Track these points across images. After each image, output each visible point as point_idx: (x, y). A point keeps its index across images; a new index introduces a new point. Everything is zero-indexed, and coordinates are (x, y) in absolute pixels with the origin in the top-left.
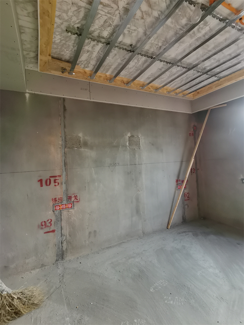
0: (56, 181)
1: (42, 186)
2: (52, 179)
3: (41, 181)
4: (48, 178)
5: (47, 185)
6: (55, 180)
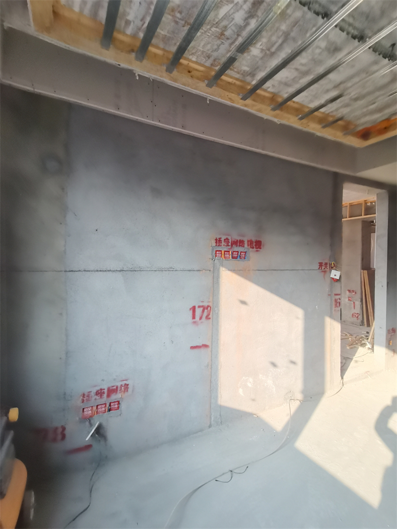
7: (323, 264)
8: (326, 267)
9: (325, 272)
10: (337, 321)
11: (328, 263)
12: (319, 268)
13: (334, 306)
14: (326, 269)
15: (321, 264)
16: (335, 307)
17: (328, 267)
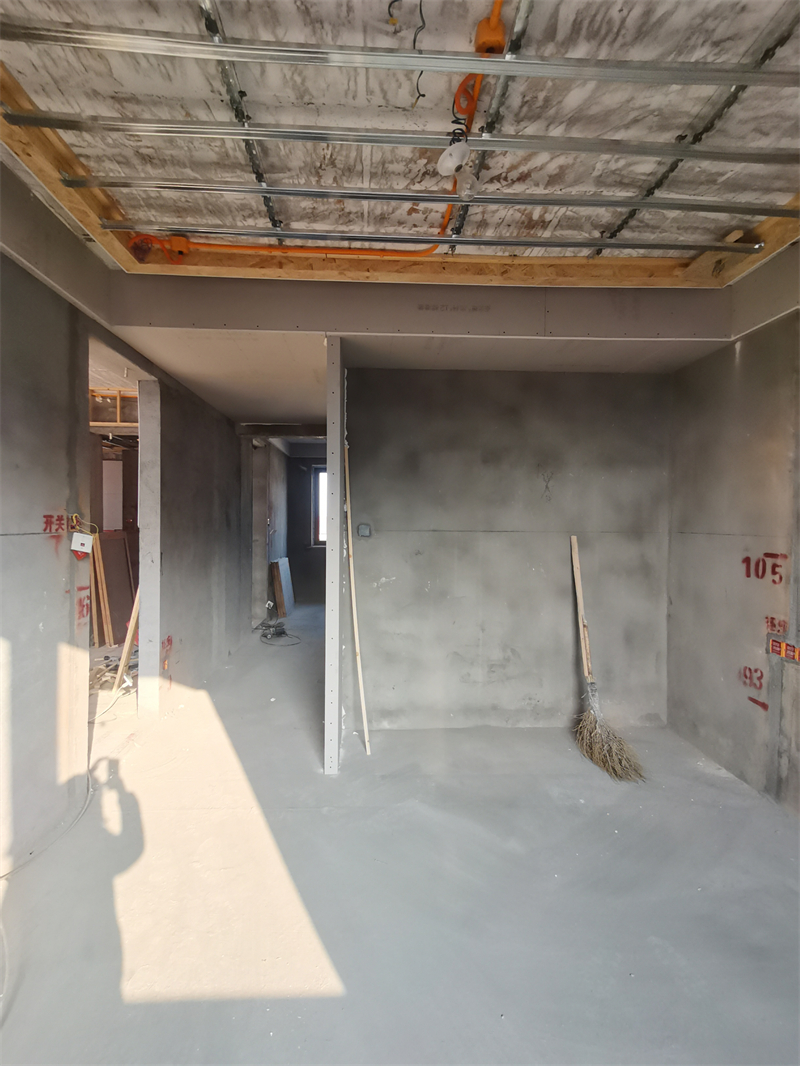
0: (777, 569)
1: (748, 575)
2: (769, 562)
3: (747, 561)
4: (761, 556)
5: (757, 576)
6: (774, 566)
7: (54, 520)
8: (60, 525)
9: (58, 538)
10: (84, 648)
11: (65, 518)
12: (45, 530)
13: (77, 616)
14: (60, 530)
15: (48, 520)
16: (79, 618)
17: (64, 527)
